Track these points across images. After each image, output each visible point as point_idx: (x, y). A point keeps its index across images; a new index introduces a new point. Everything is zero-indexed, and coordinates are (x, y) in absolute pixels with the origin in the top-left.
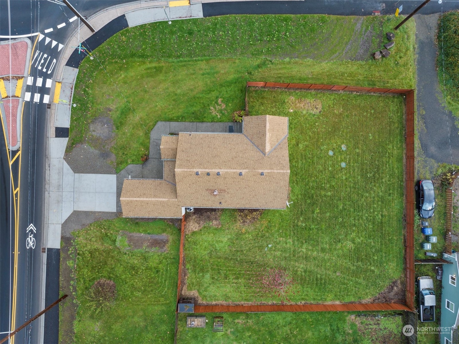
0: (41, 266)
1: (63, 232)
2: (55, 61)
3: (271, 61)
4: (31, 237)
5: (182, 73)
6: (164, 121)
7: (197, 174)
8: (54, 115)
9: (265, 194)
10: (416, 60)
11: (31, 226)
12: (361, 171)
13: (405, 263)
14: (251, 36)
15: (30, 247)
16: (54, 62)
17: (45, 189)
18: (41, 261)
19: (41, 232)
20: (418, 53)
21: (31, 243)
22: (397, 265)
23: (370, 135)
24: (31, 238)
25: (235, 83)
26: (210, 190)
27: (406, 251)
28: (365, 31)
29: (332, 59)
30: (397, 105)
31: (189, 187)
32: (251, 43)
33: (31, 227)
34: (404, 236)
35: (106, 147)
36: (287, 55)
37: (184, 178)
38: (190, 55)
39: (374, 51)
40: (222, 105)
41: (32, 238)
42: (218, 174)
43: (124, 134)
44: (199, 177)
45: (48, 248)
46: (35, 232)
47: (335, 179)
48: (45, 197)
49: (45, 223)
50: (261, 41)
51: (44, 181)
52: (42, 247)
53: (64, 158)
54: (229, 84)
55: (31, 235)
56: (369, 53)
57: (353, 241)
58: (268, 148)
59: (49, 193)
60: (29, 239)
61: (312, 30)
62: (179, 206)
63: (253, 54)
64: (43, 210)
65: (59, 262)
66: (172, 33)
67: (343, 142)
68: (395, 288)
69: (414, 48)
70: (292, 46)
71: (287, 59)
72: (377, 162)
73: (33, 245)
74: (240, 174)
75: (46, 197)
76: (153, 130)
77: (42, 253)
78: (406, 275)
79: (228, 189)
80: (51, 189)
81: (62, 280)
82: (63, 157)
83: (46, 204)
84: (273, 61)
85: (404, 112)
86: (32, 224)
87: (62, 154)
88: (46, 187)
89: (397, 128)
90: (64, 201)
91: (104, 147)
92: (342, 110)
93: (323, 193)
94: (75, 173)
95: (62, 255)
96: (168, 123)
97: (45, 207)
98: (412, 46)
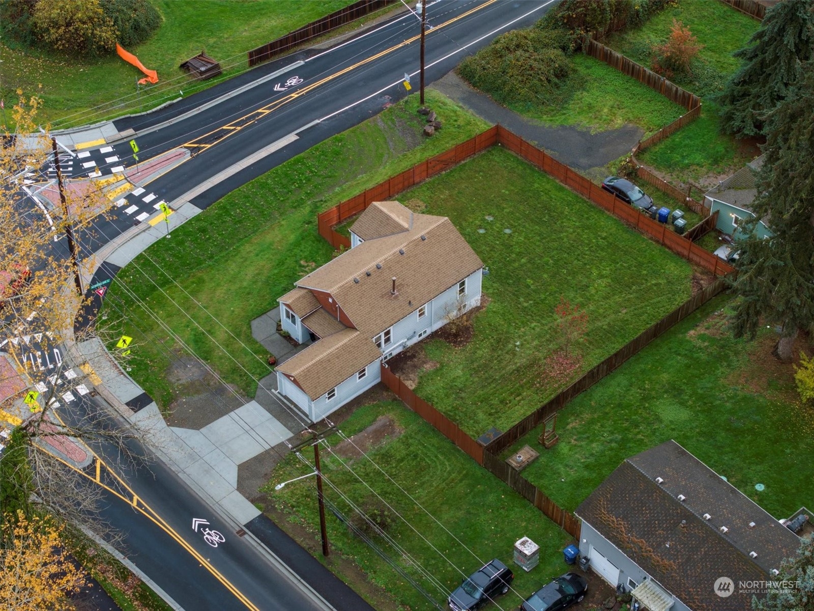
0: (256, 552)
1: (247, 495)
2: (56, 351)
3: (322, 201)
4: (207, 532)
5: (232, 267)
6: (257, 317)
7: (356, 282)
8: (110, 395)
9: (446, 262)
10: (474, 114)
11: (195, 521)
12: (532, 222)
13: (683, 256)
14: (275, 194)
15: (217, 543)
16: (57, 353)
17: (174, 472)
18: (251, 546)
19: (216, 517)
20: (470, 108)
21: (214, 538)
22: (677, 263)
23: (503, 191)
24: (209, 534)
25: (303, 239)
26: (385, 294)
27: (669, 248)
28: (394, 124)
29: (386, 162)
30: (500, 155)
31: (360, 305)
32: (282, 199)
33: (197, 522)
34: (651, 239)
35: (212, 383)
36: (333, 186)
37: (346, 297)
38: (222, 249)
39: (422, 131)
40: (310, 264)
41: (210, 532)
42: (378, 267)
43: (221, 358)
44: (362, 286)
45: (244, 526)
46: (208, 523)
47: (514, 247)
48: (182, 480)
49: (211, 505)
50: (291, 192)
51: (163, 465)
52: (235, 532)
53: (168, 426)
54: (297, 244)
55: (205, 531)
56: (419, 137)
57: (601, 276)
58: (406, 225)
59: (185, 473)
60: (207, 536)
61: (337, 154)
62: (366, 339)
63: (295, 207)
64: (194, 494)
65: (276, 526)
66: (181, 243)
67: (484, 214)
68: (702, 282)
69: (460, 107)
70: (330, 177)
71: (337, 189)
72: (539, 205)
73: (221, 538)
74: (402, 253)
75: (184, 480)
76: (253, 332)
77: (242, 538)
78: (698, 265)
79: (403, 280)
80: (182, 466)
81: (302, 541)
82: (165, 425)
83: (193, 487)
84: (323, 198)
85: (514, 154)
86: (194, 519)
87: (162, 424)
88: (173, 470)
89: (525, 169)
90: (215, 465)
91: (209, 385)
92: (447, 192)
93: (516, 265)
94: (199, 430)
95: (273, 517)
96: (264, 316)
97: (195, 490)
98: (456, 107)
